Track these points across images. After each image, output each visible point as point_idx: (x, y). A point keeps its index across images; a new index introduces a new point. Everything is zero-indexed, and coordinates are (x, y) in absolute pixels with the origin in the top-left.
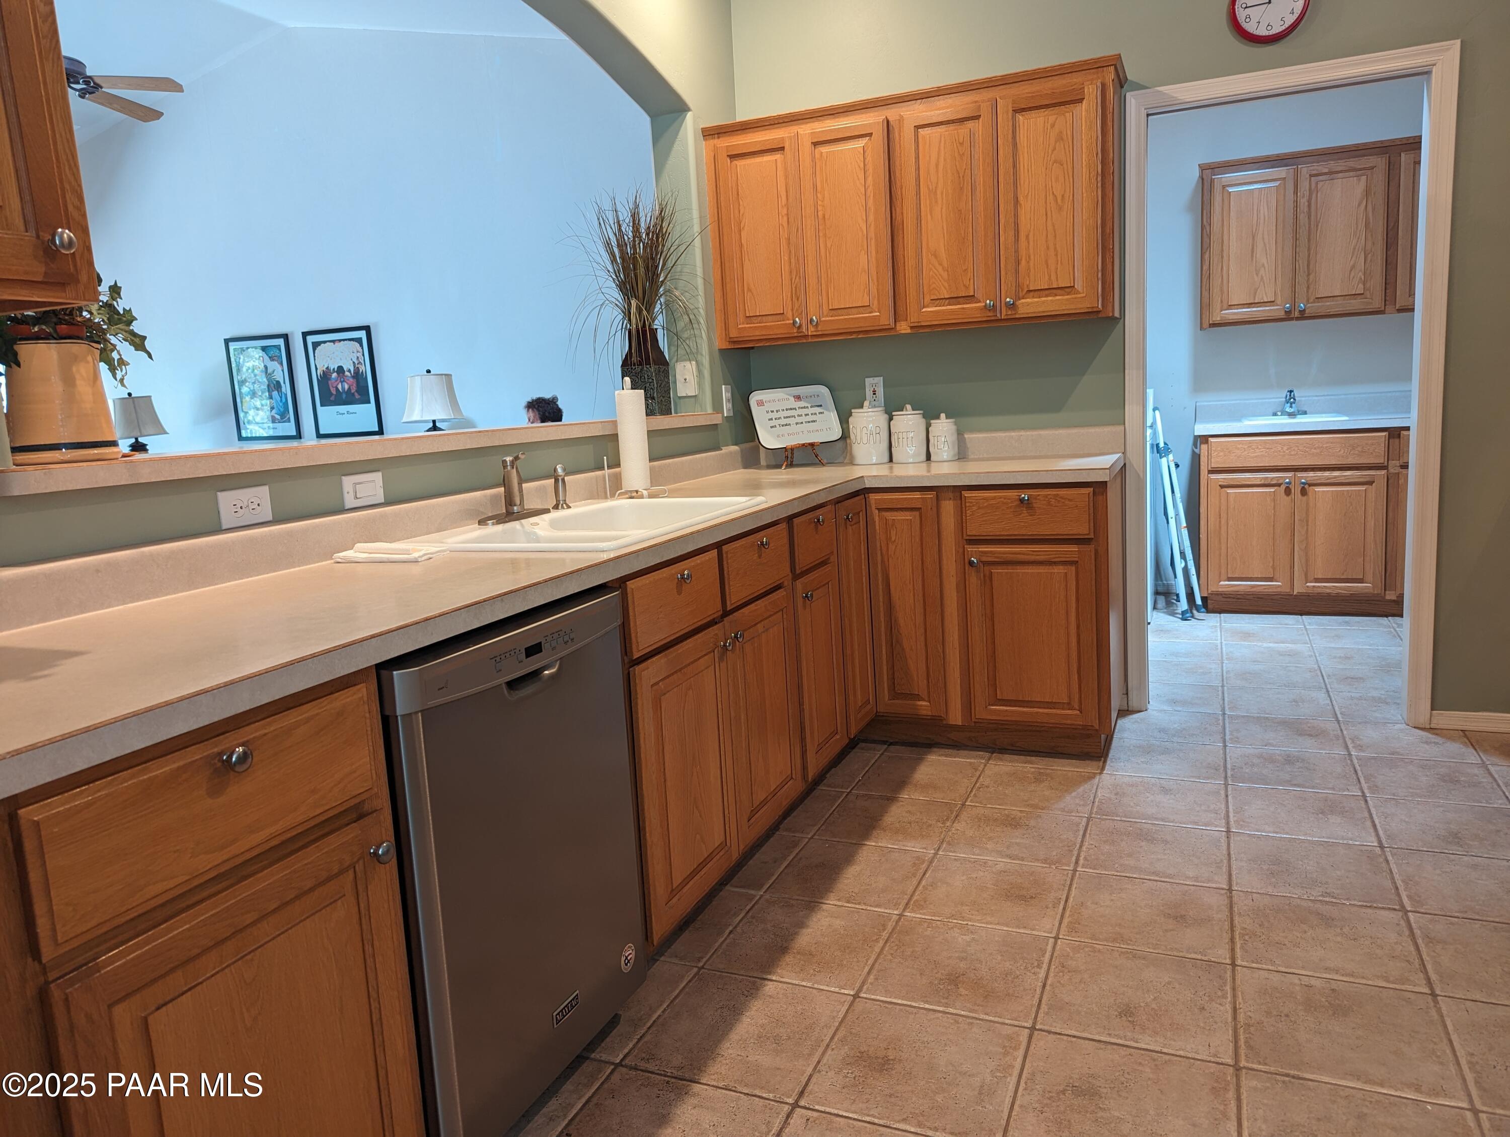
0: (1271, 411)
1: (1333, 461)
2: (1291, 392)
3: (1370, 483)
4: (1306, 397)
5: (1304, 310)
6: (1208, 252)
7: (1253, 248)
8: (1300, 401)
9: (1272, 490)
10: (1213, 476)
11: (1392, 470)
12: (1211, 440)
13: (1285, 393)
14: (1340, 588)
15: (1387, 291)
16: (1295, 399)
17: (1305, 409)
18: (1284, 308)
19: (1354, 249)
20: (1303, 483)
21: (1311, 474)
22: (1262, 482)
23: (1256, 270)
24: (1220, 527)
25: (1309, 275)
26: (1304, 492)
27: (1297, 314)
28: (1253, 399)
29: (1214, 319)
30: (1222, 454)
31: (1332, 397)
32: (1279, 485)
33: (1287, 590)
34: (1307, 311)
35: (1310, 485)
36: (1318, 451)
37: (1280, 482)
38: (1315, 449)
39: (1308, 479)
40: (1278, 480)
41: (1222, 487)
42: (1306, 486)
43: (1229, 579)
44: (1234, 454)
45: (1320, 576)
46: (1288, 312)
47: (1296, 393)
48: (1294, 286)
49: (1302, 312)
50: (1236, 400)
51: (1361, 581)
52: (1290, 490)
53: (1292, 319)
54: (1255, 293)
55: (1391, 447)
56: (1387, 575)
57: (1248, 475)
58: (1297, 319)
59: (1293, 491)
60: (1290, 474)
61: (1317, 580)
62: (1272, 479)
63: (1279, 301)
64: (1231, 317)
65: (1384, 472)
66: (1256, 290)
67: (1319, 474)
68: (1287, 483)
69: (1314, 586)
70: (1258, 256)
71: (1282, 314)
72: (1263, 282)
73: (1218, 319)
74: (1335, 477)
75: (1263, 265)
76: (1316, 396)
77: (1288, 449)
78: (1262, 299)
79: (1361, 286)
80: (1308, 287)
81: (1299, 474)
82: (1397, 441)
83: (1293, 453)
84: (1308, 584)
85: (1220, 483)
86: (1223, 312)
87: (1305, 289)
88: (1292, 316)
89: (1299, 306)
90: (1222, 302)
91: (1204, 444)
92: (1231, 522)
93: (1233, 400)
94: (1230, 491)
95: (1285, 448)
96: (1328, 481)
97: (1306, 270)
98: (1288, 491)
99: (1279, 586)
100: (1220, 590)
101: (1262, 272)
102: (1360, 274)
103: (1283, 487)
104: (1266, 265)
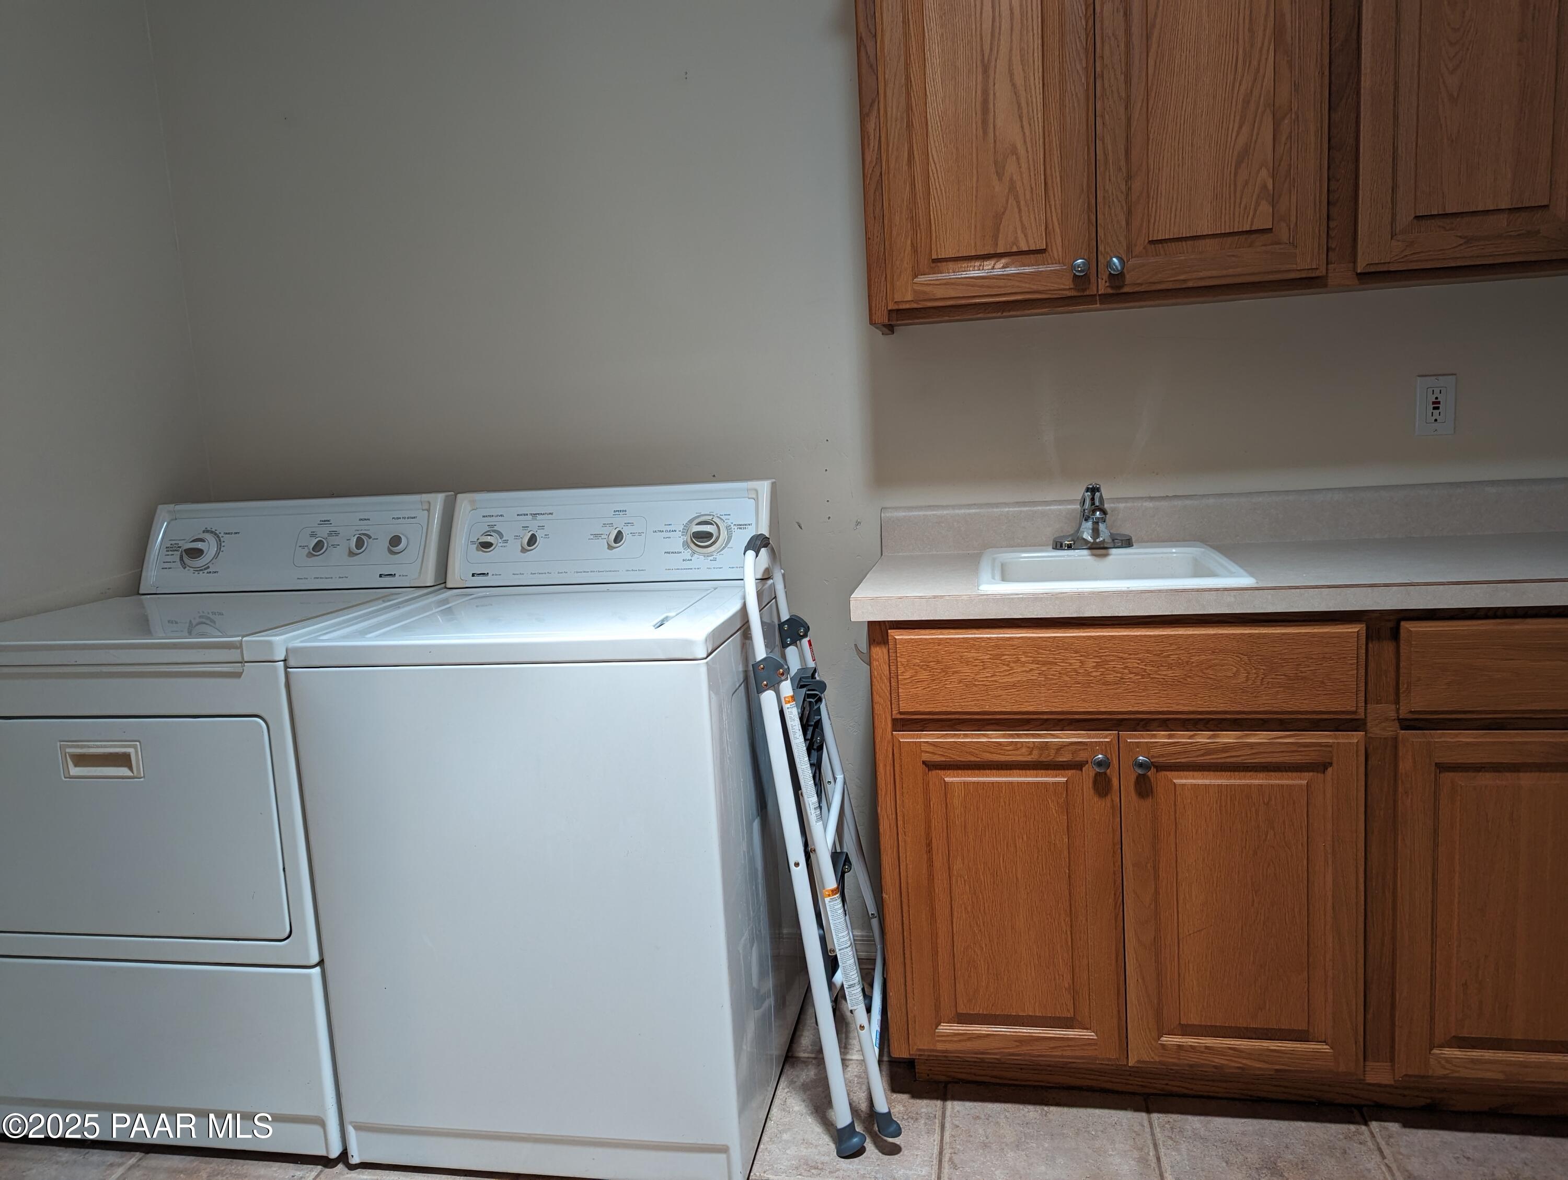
0: (1050, 532)
1: (1218, 704)
2: (1094, 490)
3: (1321, 767)
4: (1126, 500)
5: (1121, 275)
6: (875, 113)
7: (985, 102)
8: (1113, 510)
9: (1060, 779)
10: (906, 738)
11: (1376, 730)
12: (898, 636)
13: (1078, 492)
14: (1249, 1054)
15: (1332, 224)
16: (1104, 512)
17: (1126, 530)
18: (1073, 267)
19: (1246, 102)
20: (1141, 765)
21: (1162, 737)
22: (1034, 757)
23: (996, 163)
24: (931, 877)
25: (1129, 178)
26: (1144, 787)
27: (1103, 287)
28: (1006, 504)
29: (898, 298)
30: (924, 675)
31: (1188, 502)
32: (1078, 766)
33: (1109, 1054)
34: (1128, 278)
35: (1160, 768)
36: (1178, 673)
37: (1082, 756)
38: (1170, 667)
39: (1154, 751)
40: (1074, 753)
41: (931, 766)
42: (1151, 773)
43: (963, 1019)
44: (955, 678)
45: (1194, 1020)
46: (1081, 280)
47: (1106, 493)
48: (1093, 209)
49: (1117, 279)
50: (969, 506)
51: (1302, 1036)
52: (1109, 781)
53: (1091, 299)
54: (997, 229)
55: (1372, 665)
56: (1369, 1016)
57: (996, 737)
58: (1106, 299)
59: (1115, 782)
60: (1105, 737)
61: (1186, 1030)
62: (1061, 747)
63: (1057, 251)
64: (940, 292)
65: (1356, 737)
66: (998, 218)
67: (1182, 737)
68: (1099, 764)
69: (1180, 1047)
70: (999, 123)
71: (1064, 285)
72: (1017, 198)
73: (909, 297)
74: (1226, 748)
75: (1014, 151)
76: (1151, 499)
77: (1097, 666)
78: (1016, 242)
79: (1265, 207)
80: (1129, 213)
81: (1132, 738)
82: (1388, 647)
83: (1111, 677)
84: (1165, 1039)
85: (926, 757)
86: (921, 279)
87: (1122, 218)
88: (1092, 291)
89: (1109, 264)
90: (915, 250)
91: (879, 644)
92: (957, 866)
93: (961, 507)
94: (952, 778)
95: (1090, 663)
96: (1208, 759)
97: (1123, 163)
98: (1102, 785)
99: (1089, 1043)
100: (940, 1047)
101: (1011, 167)
102: (1264, 173)
103: (1089, 772)
104: (1022, 151)
